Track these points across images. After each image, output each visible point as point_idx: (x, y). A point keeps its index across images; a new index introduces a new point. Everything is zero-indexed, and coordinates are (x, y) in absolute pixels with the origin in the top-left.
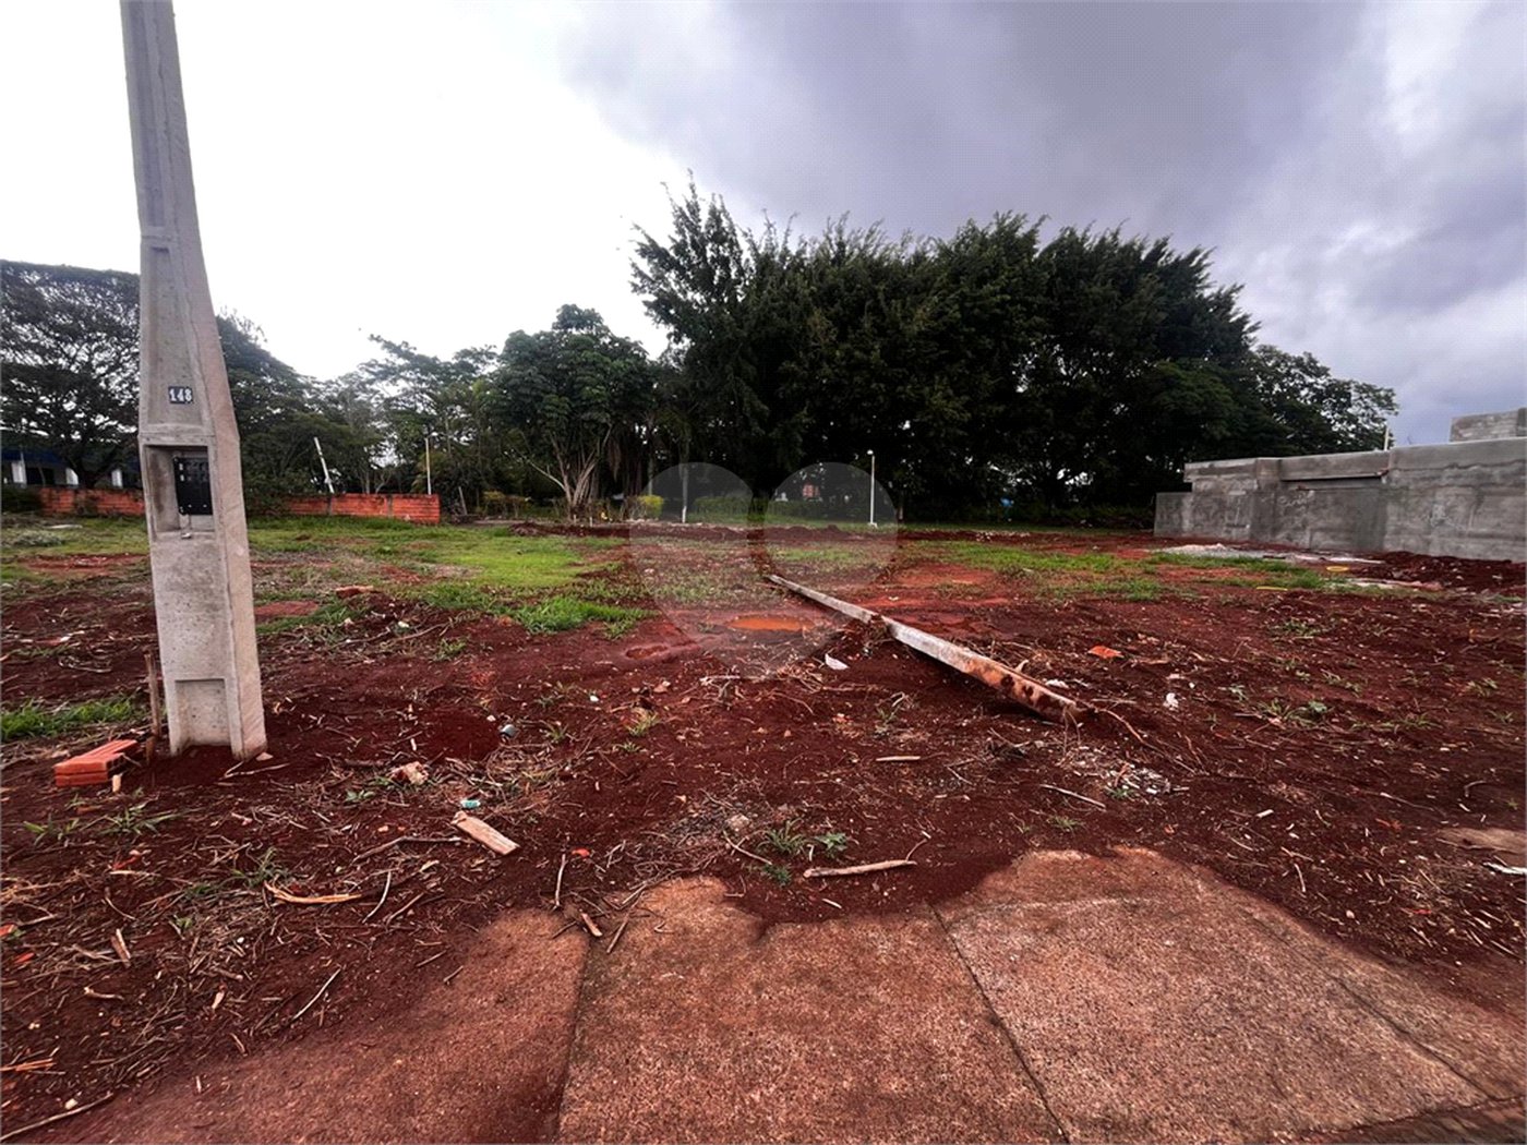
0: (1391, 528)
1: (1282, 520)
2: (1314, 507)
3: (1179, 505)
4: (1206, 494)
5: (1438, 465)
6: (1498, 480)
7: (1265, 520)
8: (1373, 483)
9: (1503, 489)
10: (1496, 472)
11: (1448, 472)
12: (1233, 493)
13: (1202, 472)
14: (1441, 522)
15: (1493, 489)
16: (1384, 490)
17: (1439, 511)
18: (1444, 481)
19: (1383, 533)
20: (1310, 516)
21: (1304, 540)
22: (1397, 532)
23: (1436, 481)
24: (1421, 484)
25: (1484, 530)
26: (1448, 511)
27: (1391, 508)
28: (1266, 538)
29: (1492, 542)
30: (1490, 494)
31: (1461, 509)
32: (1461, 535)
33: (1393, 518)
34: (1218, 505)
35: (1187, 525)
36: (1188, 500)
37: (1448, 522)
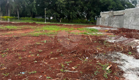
0: (124, 24)
1: (112, 22)
2: (116, 20)
3: (99, 20)
4: (103, 18)
5: (130, 12)
6: (137, 15)
7: (110, 22)
8: (123, 16)
9: (138, 17)
10: (137, 13)
11: (132, 14)
12: (106, 18)
13: (102, 14)
14: (130, 23)
15: (137, 17)
16: (124, 17)
17: (130, 21)
18: (131, 15)
19: (123, 25)
20: (115, 22)
21: (114, 26)
22: (125, 25)
23: (130, 15)
24: (128, 16)
25: (135, 24)
26: (131, 21)
27: (125, 20)
28: (109, 26)
29: (136, 26)
30: (136, 18)
31: (133, 20)
32: (133, 25)
33: (125, 22)
34: (104, 20)
35: (100, 23)
36: (101, 19)
37: (131, 23)
